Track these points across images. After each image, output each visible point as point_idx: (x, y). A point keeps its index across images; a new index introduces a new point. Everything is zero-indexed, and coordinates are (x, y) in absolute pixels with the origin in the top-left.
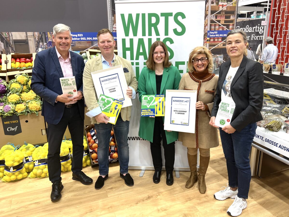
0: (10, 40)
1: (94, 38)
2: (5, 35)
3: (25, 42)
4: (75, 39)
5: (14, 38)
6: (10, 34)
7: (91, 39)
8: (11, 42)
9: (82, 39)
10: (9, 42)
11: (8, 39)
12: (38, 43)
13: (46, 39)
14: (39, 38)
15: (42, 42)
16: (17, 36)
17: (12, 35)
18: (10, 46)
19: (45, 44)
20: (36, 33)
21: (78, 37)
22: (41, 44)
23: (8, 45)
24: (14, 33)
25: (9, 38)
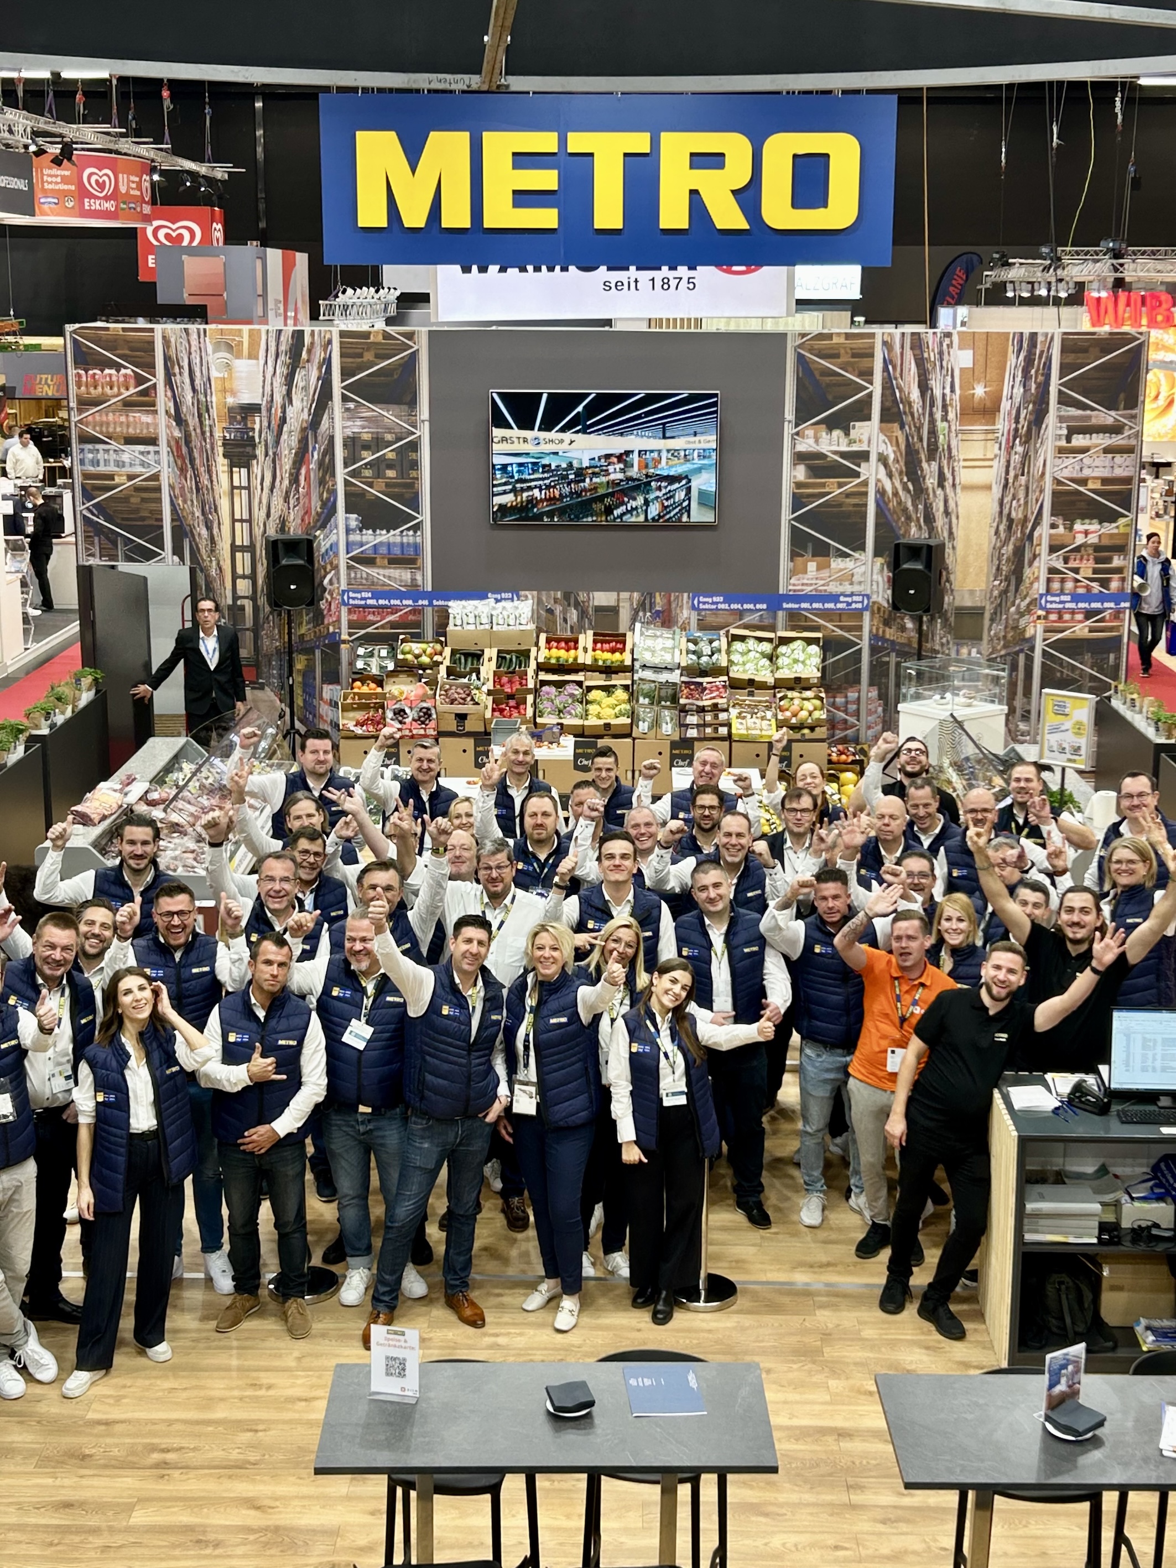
0: (588, 606)
1: (746, 606)
2: (582, 596)
3: (613, 611)
4: (707, 606)
5: (596, 603)
6: (592, 596)
7: (739, 606)
8: (590, 609)
9: (720, 606)
10: (587, 611)
11: (586, 604)
12: (636, 612)
13: (652, 605)
14: (639, 603)
15: (644, 611)
16: (602, 598)
17: (594, 598)
19: (648, 614)
20: (636, 595)
21: (713, 603)
22: (641, 614)
24: (597, 594)
25: (589, 602)
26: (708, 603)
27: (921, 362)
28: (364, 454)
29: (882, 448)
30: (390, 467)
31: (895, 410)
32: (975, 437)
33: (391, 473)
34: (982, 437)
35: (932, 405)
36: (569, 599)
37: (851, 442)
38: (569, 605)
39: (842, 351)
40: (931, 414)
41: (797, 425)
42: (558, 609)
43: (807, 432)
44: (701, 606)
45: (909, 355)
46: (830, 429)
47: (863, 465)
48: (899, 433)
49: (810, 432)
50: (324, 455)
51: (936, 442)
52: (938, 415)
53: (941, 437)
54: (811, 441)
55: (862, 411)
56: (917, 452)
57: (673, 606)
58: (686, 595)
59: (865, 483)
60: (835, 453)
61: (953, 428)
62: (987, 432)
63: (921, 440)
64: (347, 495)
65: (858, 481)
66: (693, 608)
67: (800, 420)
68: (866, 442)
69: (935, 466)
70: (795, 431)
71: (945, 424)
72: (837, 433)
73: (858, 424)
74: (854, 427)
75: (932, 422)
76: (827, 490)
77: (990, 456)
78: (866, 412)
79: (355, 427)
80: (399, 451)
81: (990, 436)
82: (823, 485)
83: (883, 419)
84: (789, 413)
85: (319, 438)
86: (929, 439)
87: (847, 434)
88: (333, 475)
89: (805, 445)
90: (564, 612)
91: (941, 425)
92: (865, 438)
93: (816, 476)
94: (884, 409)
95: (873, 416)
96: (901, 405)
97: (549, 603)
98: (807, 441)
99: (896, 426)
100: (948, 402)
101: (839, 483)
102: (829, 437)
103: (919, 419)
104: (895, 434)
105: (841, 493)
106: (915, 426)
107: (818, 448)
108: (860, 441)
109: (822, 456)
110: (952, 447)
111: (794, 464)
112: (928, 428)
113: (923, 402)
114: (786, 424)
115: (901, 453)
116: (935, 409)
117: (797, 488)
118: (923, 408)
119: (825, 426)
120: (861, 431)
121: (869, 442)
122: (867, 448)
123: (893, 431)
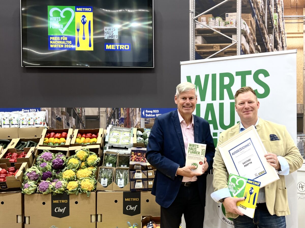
0: (81, 116)
2: (78, 110)
3: (96, 119)
4: (150, 115)
6: (83, 110)
8: (83, 118)
10: (81, 118)
11: (80, 115)
12: (110, 119)
13: (119, 115)
14: (111, 114)
15: (114, 118)
16: (90, 111)
17: (85, 111)
18: (81, 122)
19: (117, 120)
20: (109, 109)
21: (153, 114)
24: (87, 109)
25: (82, 114)
26: (150, 113)
29: (243, 27)
31: (249, 7)
32: (293, 21)
34: (296, 21)
35: (269, 4)
36: (70, 112)
37: (226, 25)
38: (70, 116)
40: (269, 9)
41: (196, 14)
42: (64, 118)
43: (202, 18)
44: (147, 115)
46: (215, 16)
47: (233, 36)
48: (252, 19)
49: (204, 18)
51: (272, 23)
52: (272, 9)
53: (275, 21)
54: (205, 23)
55: (231, 7)
56: (262, 29)
57: (131, 115)
58: (138, 109)
59: (235, 46)
60: (218, 29)
61: (281, 16)
62: (298, 18)
63: (264, 22)
65: (231, 45)
66: (142, 116)
67: (198, 12)
68: (234, 24)
69: (272, 37)
70: (195, 17)
71: (276, 14)
72: (218, 19)
73: (229, 14)
74: (227, 16)
75: (269, 13)
76: (214, 50)
77: (301, 31)
78: (233, 7)
81: (301, 21)
82: (212, 47)
83: (243, 12)
84: (192, 8)
86: (268, 22)
87: (224, 19)
89: (202, 25)
90: (68, 119)
91: (274, 15)
92: (234, 22)
93: (208, 43)
94: (243, 6)
95: (237, 10)
96: (252, 4)
97: (58, 114)
98: (202, 23)
99: (250, 15)
100: (277, 2)
101: (220, 46)
102: (214, 21)
103: (262, 11)
104: (250, 19)
105: (221, 52)
106: (260, 15)
107: (208, 27)
108: (231, 23)
109: (211, 31)
110: (281, 26)
111: (196, 36)
112: (267, 16)
113: (264, 2)
114: (190, 13)
115: (254, 30)
116: (270, 6)
117: (198, 49)
118: (264, 6)
119: (212, 15)
120: (232, 18)
121: (236, 24)
122: (235, 27)
123: (248, 18)
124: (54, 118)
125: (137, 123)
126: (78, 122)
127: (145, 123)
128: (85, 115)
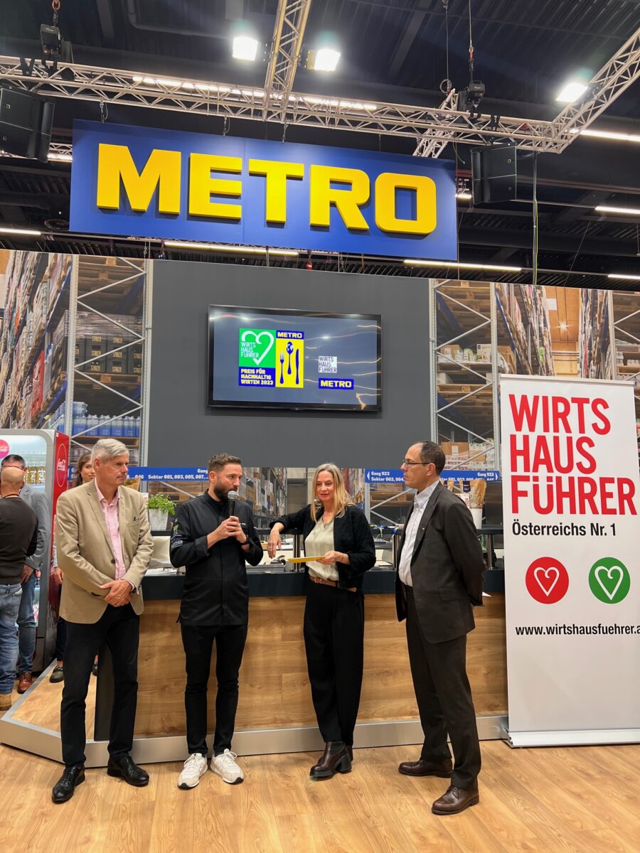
0: (282, 480)
2: (277, 471)
3: (303, 483)
4: (377, 479)
5: (289, 477)
6: (285, 471)
8: (284, 482)
9: (387, 479)
10: (281, 483)
11: (280, 478)
16: (294, 473)
17: (287, 473)
18: (281, 488)
21: (382, 477)
23: (279, 488)
24: (289, 470)
25: (282, 476)
26: (378, 476)
27: (522, 305)
28: (95, 353)
29: (500, 363)
30: (117, 363)
31: (507, 337)
32: (564, 358)
33: (117, 369)
34: (568, 358)
35: (532, 334)
36: (266, 473)
37: (477, 359)
38: (266, 479)
39: (468, 294)
40: (533, 341)
41: (438, 344)
42: (257, 482)
43: (446, 349)
44: (373, 479)
45: (514, 299)
46: (463, 348)
47: (487, 375)
48: (511, 353)
49: (448, 350)
50: (59, 351)
51: (538, 360)
52: (537, 342)
53: (541, 357)
54: (449, 356)
55: (484, 336)
56: (525, 367)
57: (351, 479)
58: (360, 470)
59: (490, 388)
60: (467, 365)
61: (548, 351)
62: (571, 355)
63: (527, 358)
64: (76, 386)
65: (485, 386)
66: (367, 480)
67: (440, 341)
68: (489, 358)
70: (437, 348)
71: (542, 348)
72: (467, 351)
73: (481, 345)
74: (479, 348)
75: (534, 346)
76: (463, 392)
77: (575, 372)
78: (487, 337)
79: (89, 331)
80: (126, 352)
81: (573, 358)
82: (460, 389)
83: (499, 344)
84: (433, 335)
85: (55, 339)
86: (532, 359)
87: (475, 352)
88: (65, 369)
89: (446, 358)
90: (262, 484)
91: (540, 349)
92: (488, 355)
93: (455, 382)
94: (499, 336)
95: (492, 340)
96: (511, 334)
97: (250, 477)
98: (447, 356)
99: (509, 348)
100: (543, 333)
101: (471, 387)
102: (462, 353)
103: (524, 344)
104: (508, 354)
105: (473, 395)
106: (522, 349)
107: (455, 361)
108: (484, 357)
109: (458, 367)
110: (549, 364)
111: (438, 373)
112: (532, 350)
113: (526, 332)
114: (431, 343)
115: (514, 368)
116: (534, 337)
117: (441, 390)
118: (527, 337)
119: (458, 346)
120: (485, 350)
121: (491, 358)
122: (489, 363)
123: (507, 352)
124: (244, 482)
125: (359, 489)
126: (277, 489)
127: (371, 490)
128: (288, 477)
